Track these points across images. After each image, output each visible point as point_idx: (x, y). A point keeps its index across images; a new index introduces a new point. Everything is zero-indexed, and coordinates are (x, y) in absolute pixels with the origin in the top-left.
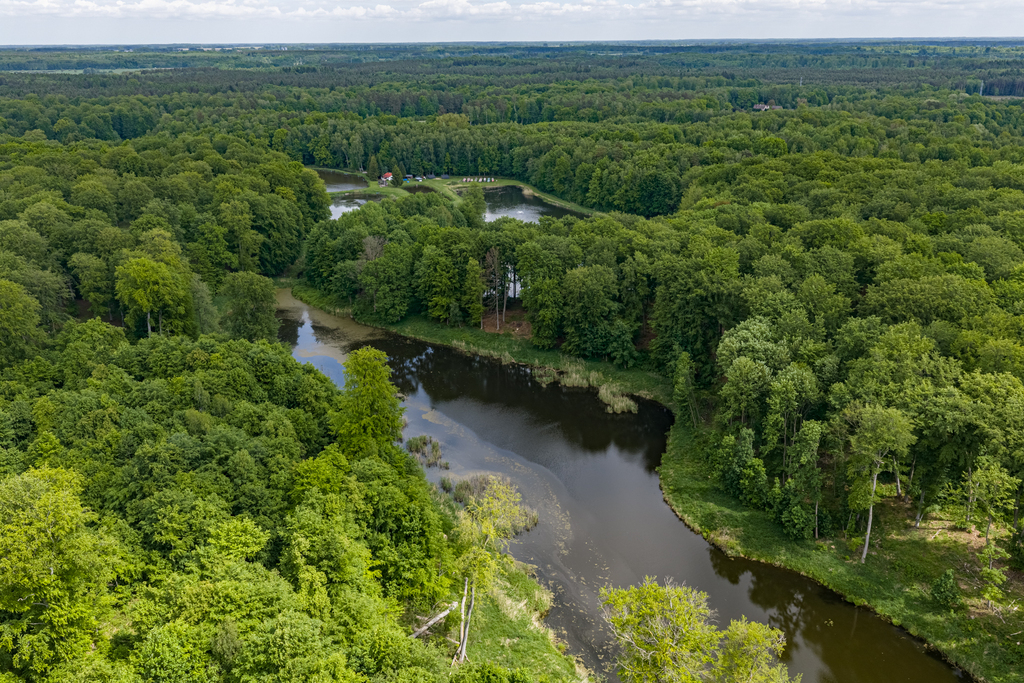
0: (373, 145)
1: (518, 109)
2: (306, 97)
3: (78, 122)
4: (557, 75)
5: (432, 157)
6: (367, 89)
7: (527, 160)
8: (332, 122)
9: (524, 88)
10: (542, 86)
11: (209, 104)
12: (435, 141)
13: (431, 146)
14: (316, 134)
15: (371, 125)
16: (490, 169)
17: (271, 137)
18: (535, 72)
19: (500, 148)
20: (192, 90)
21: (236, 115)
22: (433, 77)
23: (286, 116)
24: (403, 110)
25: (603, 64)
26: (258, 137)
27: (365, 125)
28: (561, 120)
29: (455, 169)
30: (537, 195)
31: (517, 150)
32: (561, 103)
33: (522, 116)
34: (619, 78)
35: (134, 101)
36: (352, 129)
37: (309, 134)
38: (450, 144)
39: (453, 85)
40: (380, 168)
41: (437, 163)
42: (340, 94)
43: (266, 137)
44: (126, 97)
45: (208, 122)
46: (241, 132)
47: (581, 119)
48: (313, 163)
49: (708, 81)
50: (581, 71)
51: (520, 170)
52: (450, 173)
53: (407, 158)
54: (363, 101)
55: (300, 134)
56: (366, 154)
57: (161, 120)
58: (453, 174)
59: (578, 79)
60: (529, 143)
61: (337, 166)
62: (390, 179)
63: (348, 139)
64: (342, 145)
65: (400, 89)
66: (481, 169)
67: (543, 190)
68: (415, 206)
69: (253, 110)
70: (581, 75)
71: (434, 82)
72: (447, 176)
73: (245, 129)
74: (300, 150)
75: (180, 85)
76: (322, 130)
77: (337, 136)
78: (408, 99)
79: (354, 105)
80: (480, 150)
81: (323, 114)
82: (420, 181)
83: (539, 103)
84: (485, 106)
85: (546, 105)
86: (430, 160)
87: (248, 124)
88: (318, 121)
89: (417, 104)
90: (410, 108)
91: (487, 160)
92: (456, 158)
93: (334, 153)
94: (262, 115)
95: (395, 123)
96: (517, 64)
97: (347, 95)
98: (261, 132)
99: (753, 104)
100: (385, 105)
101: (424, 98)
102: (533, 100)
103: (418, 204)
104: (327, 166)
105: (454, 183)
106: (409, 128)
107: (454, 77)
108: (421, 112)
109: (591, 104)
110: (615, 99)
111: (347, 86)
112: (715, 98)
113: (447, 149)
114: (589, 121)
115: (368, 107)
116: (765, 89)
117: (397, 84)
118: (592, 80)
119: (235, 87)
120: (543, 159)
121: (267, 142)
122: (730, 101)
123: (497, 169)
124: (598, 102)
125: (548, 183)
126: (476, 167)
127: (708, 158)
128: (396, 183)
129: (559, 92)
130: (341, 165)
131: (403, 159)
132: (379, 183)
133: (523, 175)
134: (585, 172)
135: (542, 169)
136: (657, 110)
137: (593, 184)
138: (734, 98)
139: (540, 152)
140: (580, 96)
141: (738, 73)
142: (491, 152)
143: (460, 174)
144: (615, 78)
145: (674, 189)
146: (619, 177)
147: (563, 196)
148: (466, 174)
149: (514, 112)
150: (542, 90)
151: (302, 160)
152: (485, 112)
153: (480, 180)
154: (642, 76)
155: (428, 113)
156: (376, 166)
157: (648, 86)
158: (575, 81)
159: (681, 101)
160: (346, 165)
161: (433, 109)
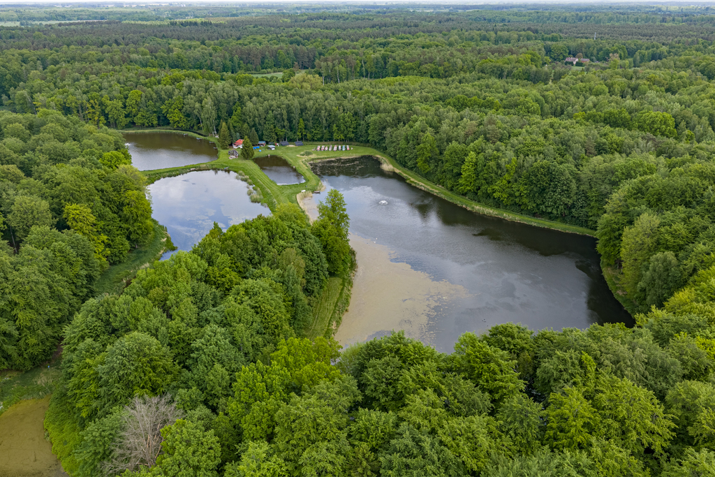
0: (227, 109)
1: (365, 63)
2: (178, 51)
4: (393, 29)
5: (286, 123)
6: (234, 43)
7: (384, 128)
8: (187, 82)
9: (368, 41)
10: (383, 40)
12: (288, 106)
13: (284, 112)
14: (170, 96)
16: (345, 136)
17: (126, 98)
18: (373, 27)
19: (356, 114)
20: (81, 43)
21: (98, 73)
22: (291, 31)
23: (145, 75)
24: (263, 62)
25: (425, 19)
26: (111, 99)
28: (405, 75)
29: (309, 136)
30: (397, 171)
31: (373, 118)
32: (404, 58)
33: (369, 70)
34: (444, 32)
35: (16, 56)
36: (207, 90)
37: (164, 96)
38: (303, 110)
39: (307, 38)
40: (231, 135)
41: (291, 128)
42: (209, 48)
43: (120, 99)
44: (11, 52)
45: (69, 81)
46: (94, 94)
47: (423, 74)
48: (169, 124)
49: (520, 36)
50: (411, 26)
51: (377, 139)
52: (303, 139)
53: (260, 124)
54: (227, 55)
55: (155, 96)
56: (219, 118)
57: (31, 75)
58: (307, 140)
59: (410, 33)
60: (385, 111)
61: (191, 129)
62: (241, 146)
63: (201, 102)
64: (194, 108)
65: (262, 43)
66: (335, 136)
67: (403, 164)
69: (118, 67)
70: (413, 29)
71: (291, 36)
72: (301, 142)
73: (101, 89)
74: (155, 112)
75: (73, 38)
76: (177, 91)
77: (190, 99)
78: (267, 53)
79: (219, 59)
80: (336, 116)
81: (183, 73)
82: (274, 150)
83: (385, 58)
84: (336, 62)
85: (391, 61)
86: (284, 127)
87: (106, 84)
88: (175, 81)
89: (276, 57)
90: (269, 61)
91: (343, 127)
92: (310, 124)
93: (188, 115)
94: (124, 73)
95: (250, 83)
96: (358, 19)
97: (215, 49)
98: (116, 94)
99: (564, 58)
100: (247, 59)
101: (282, 52)
102: (377, 55)
104: (178, 128)
105: (308, 154)
106: (262, 91)
107: (308, 31)
108: (278, 65)
109: (431, 60)
110: (452, 55)
111: (218, 39)
112: (537, 52)
113: (301, 115)
114: (432, 77)
115: (232, 60)
116: (573, 44)
117: (259, 37)
118: (422, 34)
119: (121, 41)
120: (403, 130)
121: (120, 104)
122: (546, 55)
123: (352, 135)
124: (438, 58)
125: (410, 159)
126: (331, 133)
127: (604, 144)
128: (246, 154)
129: (399, 47)
130: (195, 127)
131: (254, 125)
132: (230, 154)
133: (379, 144)
134: (456, 154)
135: (403, 144)
136: (495, 67)
137: (467, 170)
138: (549, 51)
139: (399, 121)
140: (419, 51)
141: (539, 28)
142: (346, 119)
143: (313, 140)
144: (441, 32)
145: (574, 185)
146: (499, 166)
147: (427, 176)
148: (320, 140)
149: (362, 66)
150: (384, 45)
151: (155, 122)
152: (337, 68)
153: (335, 148)
154: (462, 30)
155: (286, 66)
156: (227, 133)
157: (472, 39)
158: (408, 35)
159: (510, 56)
160: (200, 128)
161: (289, 62)
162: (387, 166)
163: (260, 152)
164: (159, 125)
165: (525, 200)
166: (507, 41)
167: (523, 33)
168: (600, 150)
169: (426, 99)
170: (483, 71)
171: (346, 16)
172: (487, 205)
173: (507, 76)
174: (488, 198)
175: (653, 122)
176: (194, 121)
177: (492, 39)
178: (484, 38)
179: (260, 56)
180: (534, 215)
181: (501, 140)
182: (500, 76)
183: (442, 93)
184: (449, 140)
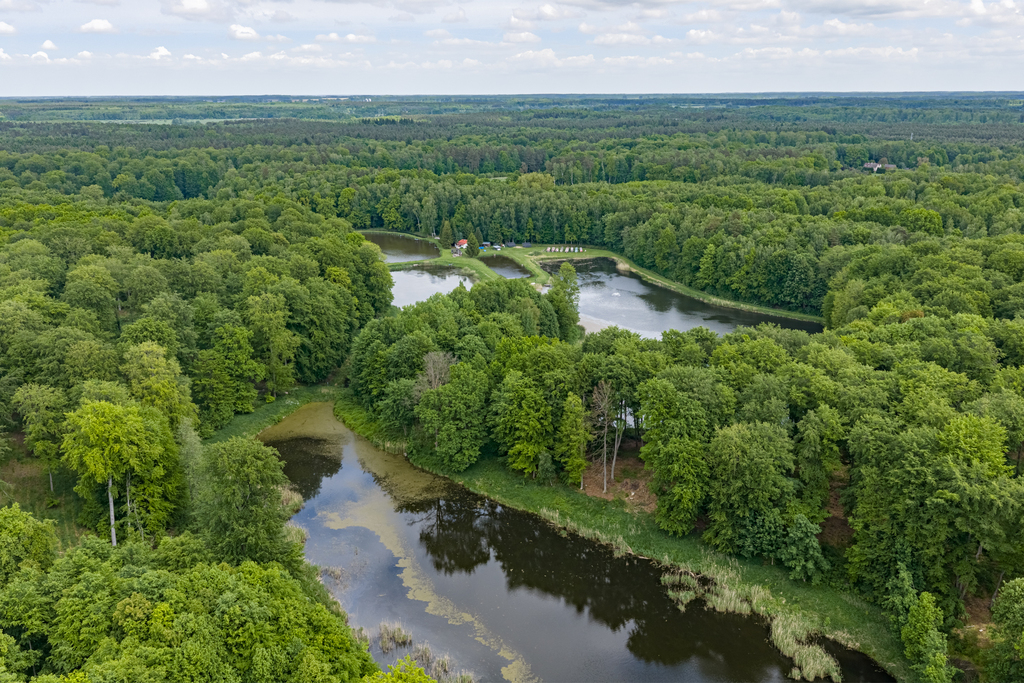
0: (448, 208)
1: (605, 166)
2: (381, 151)
3: (138, 177)
4: (644, 128)
5: (513, 222)
6: (445, 143)
7: (622, 228)
8: (404, 180)
9: (610, 142)
10: (629, 140)
11: (279, 158)
12: (518, 206)
13: (513, 210)
14: (386, 194)
15: (447, 186)
16: (579, 238)
17: (338, 197)
18: (619, 126)
19: (590, 213)
20: (266, 142)
21: (303, 171)
22: (514, 130)
23: (355, 172)
24: (481, 165)
25: (689, 117)
26: (323, 197)
27: (440, 185)
28: (653, 179)
29: (538, 237)
30: (634, 270)
31: (609, 217)
32: (653, 160)
33: (610, 174)
34: (710, 132)
35: (204, 154)
36: (426, 188)
37: (379, 194)
38: (533, 209)
39: (535, 139)
40: (454, 235)
41: (519, 229)
42: (417, 148)
43: (332, 197)
44: (196, 150)
45: (272, 179)
46: (305, 191)
47: (675, 178)
48: (382, 225)
49: (808, 137)
50: (668, 125)
51: (613, 240)
52: (532, 241)
53: (485, 223)
54: (440, 155)
55: (369, 194)
56: (439, 218)
57: (227, 174)
58: (535, 242)
59: (666, 133)
60: (624, 209)
61: (407, 230)
62: (465, 246)
63: (420, 200)
64: (413, 207)
65: (479, 144)
66: (568, 237)
67: (640, 263)
68: (493, 297)
69: (321, 166)
70: (669, 129)
71: (515, 136)
72: (529, 244)
73: (310, 187)
74: (368, 212)
75: (256, 137)
76: (393, 190)
77: (409, 198)
78: (487, 154)
79: (430, 160)
80: (568, 216)
81: (396, 172)
82: (499, 250)
83: (629, 160)
84: (571, 163)
85: (637, 163)
86: (511, 227)
87: (314, 182)
88: (390, 179)
89: (497, 159)
90: (489, 163)
91: (576, 226)
92: (540, 224)
93: (405, 215)
94: (331, 171)
95: (473, 182)
96: (599, 117)
97: (424, 149)
98: (328, 191)
99: (863, 163)
100: (463, 161)
101: (504, 153)
102: (621, 156)
103: (498, 294)
104: (396, 229)
105: (537, 254)
106: (487, 189)
107: (535, 131)
108: (499, 168)
109: (686, 162)
110: (712, 156)
111: (424, 139)
112: (823, 156)
113: (530, 215)
114: (685, 181)
115: (445, 162)
116: (875, 146)
117: (475, 138)
118: (682, 134)
119: (310, 140)
120: (642, 228)
121: (333, 202)
122: (838, 159)
123: (586, 237)
124: (694, 160)
125: (648, 258)
126: (563, 235)
127: (850, 236)
128: (471, 252)
129: (649, 148)
130: (412, 229)
131: (480, 225)
132: (453, 252)
133: (617, 246)
134: (695, 247)
135: (641, 241)
136: (762, 169)
137: (705, 262)
138: (841, 155)
139: (637, 220)
140: (673, 152)
141: (838, 128)
142: (580, 218)
143: (543, 242)
144: (706, 132)
145: (811, 273)
146: (738, 256)
147: (665, 273)
148: (550, 242)
149: (601, 170)
150: (630, 146)
151: (368, 223)
152: (571, 170)
153: (567, 250)
154: (734, 130)
155: (509, 170)
156: (450, 231)
157: (744, 141)
158: (663, 136)
159: (786, 159)
160: (417, 229)
161: (513, 165)
162: (623, 266)
163: (485, 252)
164: (371, 227)
165: (764, 291)
166: (793, 143)
167: (814, 133)
168: (846, 240)
169: (671, 199)
170: (747, 174)
171: (584, 113)
172: (725, 298)
173: (777, 180)
174: (726, 291)
175: (917, 220)
176: (411, 221)
177: (773, 140)
178: (763, 140)
179: (478, 158)
180: (774, 306)
181: (743, 234)
182: (769, 180)
183: (689, 194)
184: (689, 237)
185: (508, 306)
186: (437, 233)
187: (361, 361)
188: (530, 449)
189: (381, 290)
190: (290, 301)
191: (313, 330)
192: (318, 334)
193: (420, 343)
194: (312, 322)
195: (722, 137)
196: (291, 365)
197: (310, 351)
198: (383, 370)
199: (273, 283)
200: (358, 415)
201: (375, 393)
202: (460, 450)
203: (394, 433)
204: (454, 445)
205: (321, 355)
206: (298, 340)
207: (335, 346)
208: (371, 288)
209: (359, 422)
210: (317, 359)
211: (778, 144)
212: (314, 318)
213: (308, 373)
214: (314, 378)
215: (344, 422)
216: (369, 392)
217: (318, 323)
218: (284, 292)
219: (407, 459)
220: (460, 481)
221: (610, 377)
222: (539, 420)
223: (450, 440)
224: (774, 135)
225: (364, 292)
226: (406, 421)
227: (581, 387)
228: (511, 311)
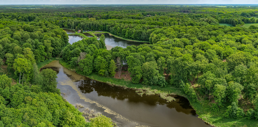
0: (77, 24)
1: (103, 16)
2: (63, 14)
3: (22, 17)
4: (109, 10)
6: (74, 13)
7: (109, 28)
8: (68, 19)
9: (104, 12)
10: (107, 12)
11: (45, 15)
13: (89, 25)
14: (65, 22)
15: (76, 20)
16: (101, 29)
18: (104, 10)
19: (103, 25)
20: (42, 12)
21: (50, 17)
22: (85, 10)
23: (59, 18)
25: (116, 8)
26: (53, 22)
27: (75, 20)
28: (112, 19)
30: (113, 35)
31: (107, 26)
32: (112, 16)
33: (105, 18)
36: (72, 21)
38: (93, 24)
39: (90, 12)
40: (78, 29)
41: (90, 28)
42: (69, 13)
43: (55, 22)
45: (44, 18)
46: (50, 21)
47: (116, 19)
48: (64, 27)
50: (113, 9)
51: (108, 30)
52: (92, 30)
53: (84, 27)
55: (62, 22)
56: (75, 26)
57: (36, 17)
58: (93, 30)
60: (109, 24)
61: (69, 28)
63: (71, 23)
64: (70, 24)
65: (80, 13)
66: (99, 29)
67: (114, 34)
69: (53, 16)
73: (51, 20)
74: (61, 25)
76: (66, 21)
77: (69, 22)
78: (82, 14)
79: (72, 16)
80: (99, 26)
81: (66, 18)
82: (86, 32)
84: (97, 16)
85: (109, 16)
86: (88, 28)
87: (52, 19)
88: (65, 19)
90: (82, 16)
91: (101, 27)
92: (94, 27)
94: (55, 17)
95: (80, 20)
96: (100, 8)
98: (54, 21)
99: (146, 15)
100: (77, 16)
101: (85, 14)
102: (106, 15)
104: (66, 28)
105: (94, 33)
106: (83, 21)
107: (89, 10)
108: (84, 17)
109: (118, 16)
110: (122, 15)
112: (140, 14)
113: (92, 25)
114: (118, 19)
115: (74, 16)
116: (148, 12)
117: (79, 12)
118: (115, 11)
119: (50, 12)
121: (55, 23)
122: (142, 15)
123: (103, 29)
126: (98, 29)
128: (81, 32)
129: (111, 13)
131: (82, 27)
132: (78, 32)
133: (109, 31)
134: (124, 31)
135: (113, 30)
136: (131, 17)
137: (127, 34)
139: (112, 26)
140: (115, 14)
143: (94, 30)
144: (119, 10)
146: (132, 32)
147: (119, 36)
148: (96, 30)
150: (107, 13)
151: (61, 27)
153: (99, 32)
155: (86, 17)
157: (126, 12)
158: (112, 11)
159: (134, 15)
160: (70, 28)
161: (86, 16)
162: (110, 34)
163: (84, 32)
164: (62, 27)
165: (137, 38)
166: (134, 12)
167: (137, 11)
168: (150, 28)
169: (118, 22)
170: (129, 18)
171: (97, 7)
172: (131, 39)
174: (131, 38)
176: (69, 26)
178: (129, 12)
179: (80, 15)
180: (139, 40)
181: (132, 28)
182: (133, 18)
183: (121, 21)
184: (122, 29)
185: (93, 43)
186: (74, 29)
187: (65, 53)
188: (104, 71)
189: (66, 39)
190: (52, 41)
191: (55, 47)
192: (56, 48)
193: (78, 50)
194: (55, 45)
195: (123, 11)
196: (51, 53)
197: (54, 51)
198: (70, 55)
199: (49, 38)
200: (64, 64)
201: (68, 59)
202: (88, 71)
203: (73, 67)
204: (87, 70)
205: (57, 52)
206: (53, 49)
207: (59, 50)
208: (65, 39)
209: (65, 65)
210: (56, 52)
211: (132, 12)
212: (56, 44)
213: (54, 55)
214: (55, 56)
215: (61, 65)
216: (67, 59)
217: (56, 45)
218: (51, 40)
219: (76, 72)
220: (88, 77)
221: (120, 56)
222: (105, 65)
223: (86, 69)
224: (131, 11)
225: (63, 40)
226: (76, 65)
227: (114, 58)
228: (94, 44)
